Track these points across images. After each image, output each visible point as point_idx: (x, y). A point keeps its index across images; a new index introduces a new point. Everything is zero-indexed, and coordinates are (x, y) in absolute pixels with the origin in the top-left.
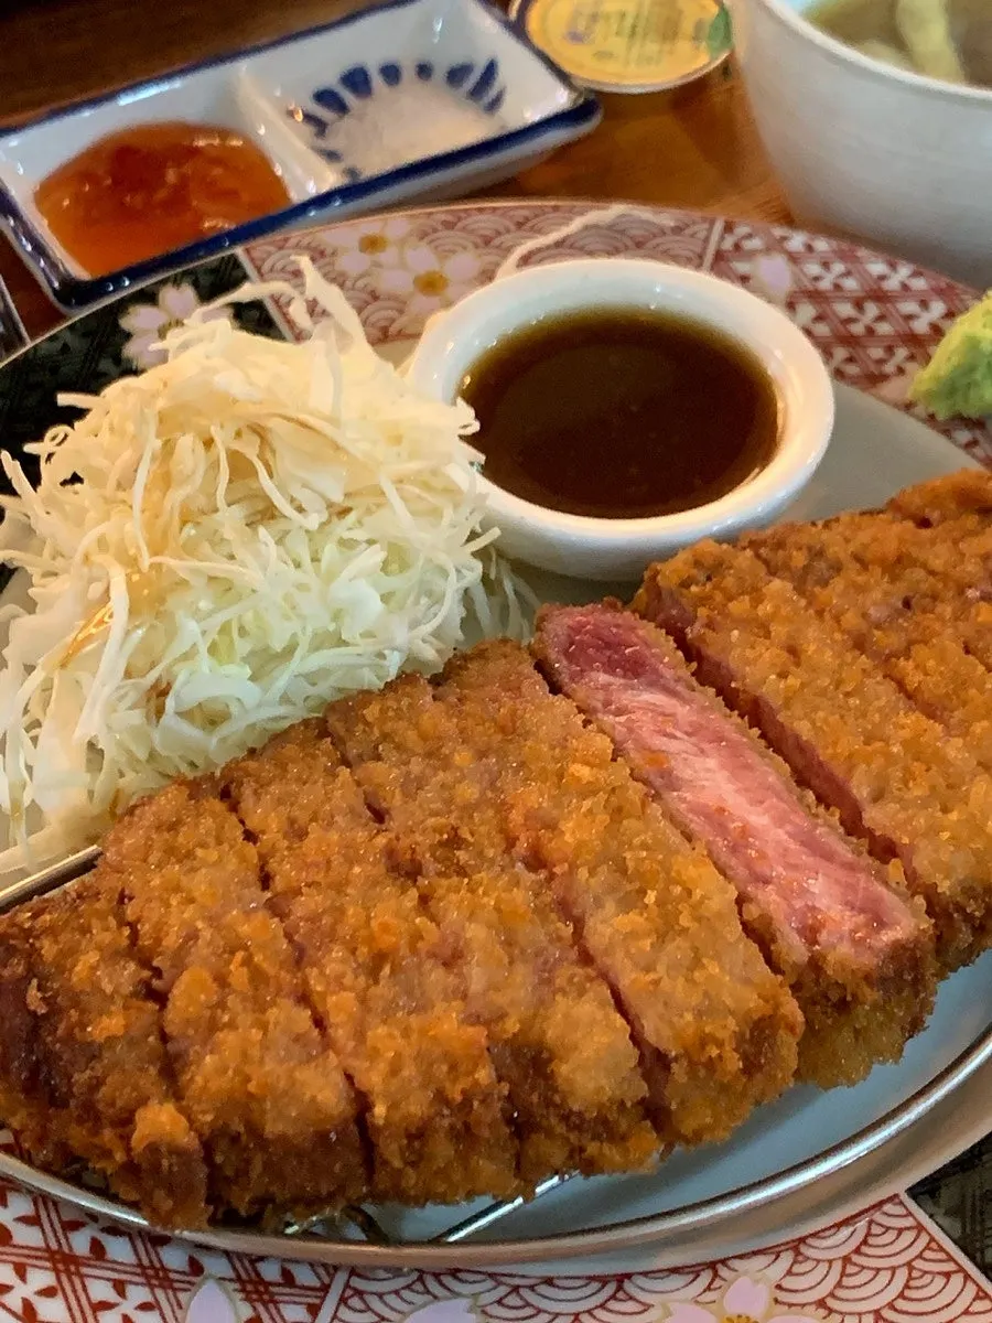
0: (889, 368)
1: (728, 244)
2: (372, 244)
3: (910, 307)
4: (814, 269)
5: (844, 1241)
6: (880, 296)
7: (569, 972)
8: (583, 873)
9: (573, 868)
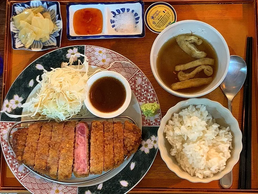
0: (142, 101)
1: (137, 74)
2: (100, 52)
3: (149, 94)
4: (144, 83)
5: (70, 188)
6: (147, 91)
7: (56, 163)
8: (62, 155)
9: (62, 154)
